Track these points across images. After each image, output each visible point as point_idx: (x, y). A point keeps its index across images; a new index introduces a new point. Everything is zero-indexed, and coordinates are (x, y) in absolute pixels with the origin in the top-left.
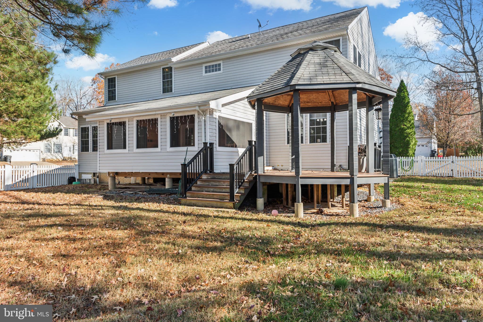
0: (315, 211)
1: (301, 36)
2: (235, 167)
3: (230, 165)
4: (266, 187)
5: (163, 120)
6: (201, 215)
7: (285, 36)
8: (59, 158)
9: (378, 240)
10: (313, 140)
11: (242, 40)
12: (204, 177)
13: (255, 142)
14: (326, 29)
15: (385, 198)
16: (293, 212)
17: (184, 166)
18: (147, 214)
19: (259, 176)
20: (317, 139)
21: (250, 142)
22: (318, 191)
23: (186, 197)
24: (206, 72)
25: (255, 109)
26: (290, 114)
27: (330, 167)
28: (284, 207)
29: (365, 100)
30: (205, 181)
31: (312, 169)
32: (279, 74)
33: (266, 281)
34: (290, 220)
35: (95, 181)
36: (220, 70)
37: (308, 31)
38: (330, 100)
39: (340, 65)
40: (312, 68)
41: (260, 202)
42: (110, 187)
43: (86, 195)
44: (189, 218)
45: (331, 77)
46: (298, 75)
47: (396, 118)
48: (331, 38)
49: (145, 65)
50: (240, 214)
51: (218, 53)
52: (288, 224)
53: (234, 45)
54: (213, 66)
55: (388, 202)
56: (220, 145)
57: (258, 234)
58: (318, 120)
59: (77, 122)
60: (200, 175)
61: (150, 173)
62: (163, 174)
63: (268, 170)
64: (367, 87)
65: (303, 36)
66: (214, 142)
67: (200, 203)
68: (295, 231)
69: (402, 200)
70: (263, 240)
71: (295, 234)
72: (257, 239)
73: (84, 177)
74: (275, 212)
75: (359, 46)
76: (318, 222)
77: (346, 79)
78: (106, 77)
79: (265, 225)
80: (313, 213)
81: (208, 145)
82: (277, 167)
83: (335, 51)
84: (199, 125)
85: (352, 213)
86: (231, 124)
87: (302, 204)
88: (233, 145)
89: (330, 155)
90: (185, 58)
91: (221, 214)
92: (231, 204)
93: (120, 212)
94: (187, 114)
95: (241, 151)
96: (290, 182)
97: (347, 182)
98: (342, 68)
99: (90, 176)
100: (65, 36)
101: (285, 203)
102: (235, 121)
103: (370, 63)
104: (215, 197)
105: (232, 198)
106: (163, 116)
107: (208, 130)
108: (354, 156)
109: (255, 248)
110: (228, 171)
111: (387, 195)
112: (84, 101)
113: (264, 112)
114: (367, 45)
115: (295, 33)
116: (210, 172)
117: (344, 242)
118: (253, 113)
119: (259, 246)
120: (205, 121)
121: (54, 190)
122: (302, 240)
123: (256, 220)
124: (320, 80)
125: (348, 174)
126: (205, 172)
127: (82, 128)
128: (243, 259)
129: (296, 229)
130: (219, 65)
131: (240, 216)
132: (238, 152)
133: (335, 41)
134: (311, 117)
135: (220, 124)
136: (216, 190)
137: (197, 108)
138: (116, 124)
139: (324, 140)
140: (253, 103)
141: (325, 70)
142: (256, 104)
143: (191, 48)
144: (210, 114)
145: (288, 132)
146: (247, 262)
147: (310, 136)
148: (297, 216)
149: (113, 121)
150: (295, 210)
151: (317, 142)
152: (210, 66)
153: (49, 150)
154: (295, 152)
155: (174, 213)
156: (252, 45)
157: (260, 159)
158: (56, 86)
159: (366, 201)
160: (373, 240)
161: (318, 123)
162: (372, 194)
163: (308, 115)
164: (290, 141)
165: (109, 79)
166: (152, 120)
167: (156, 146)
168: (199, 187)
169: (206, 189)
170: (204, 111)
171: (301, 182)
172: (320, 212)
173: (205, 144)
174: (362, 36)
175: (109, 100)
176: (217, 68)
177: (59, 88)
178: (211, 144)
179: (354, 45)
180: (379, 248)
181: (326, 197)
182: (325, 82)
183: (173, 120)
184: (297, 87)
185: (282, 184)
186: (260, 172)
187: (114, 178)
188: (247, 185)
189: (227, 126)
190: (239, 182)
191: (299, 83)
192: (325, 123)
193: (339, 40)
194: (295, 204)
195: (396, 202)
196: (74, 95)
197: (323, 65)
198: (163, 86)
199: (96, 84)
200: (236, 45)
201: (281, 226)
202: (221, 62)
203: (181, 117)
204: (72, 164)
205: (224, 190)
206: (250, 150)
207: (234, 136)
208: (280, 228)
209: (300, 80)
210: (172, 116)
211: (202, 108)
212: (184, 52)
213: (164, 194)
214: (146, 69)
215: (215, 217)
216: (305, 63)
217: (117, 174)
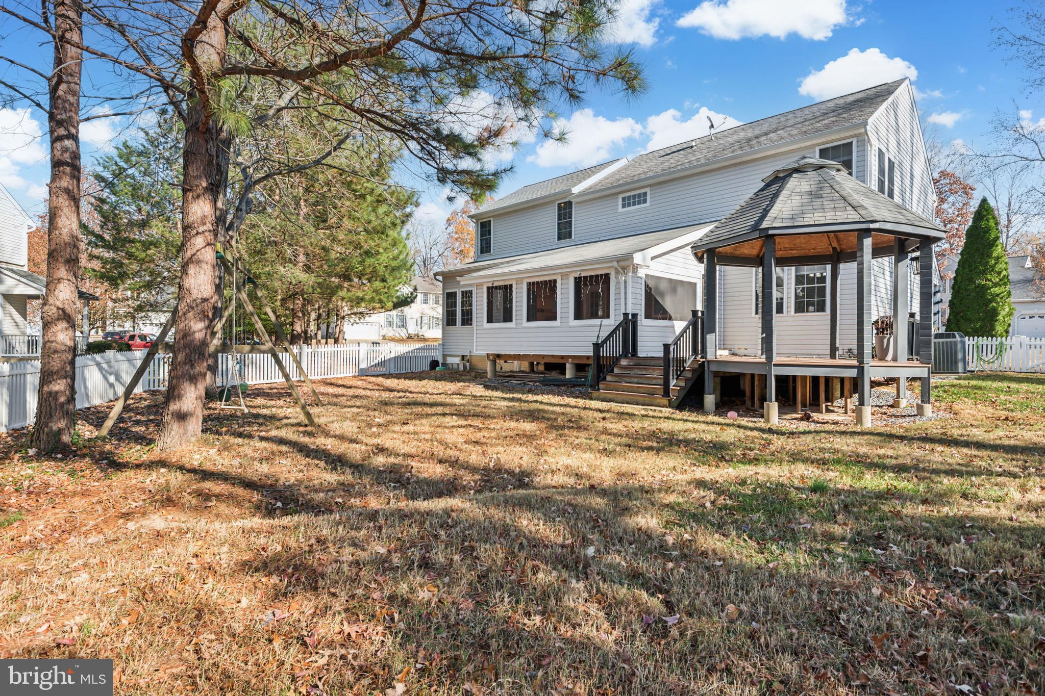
0: (799, 416)
1: (781, 142)
2: (671, 349)
3: (664, 345)
4: (718, 380)
5: (564, 282)
6: (622, 413)
7: (754, 142)
8: (403, 335)
9: (890, 452)
10: (800, 308)
11: (682, 152)
12: (624, 362)
13: (702, 312)
14: (827, 127)
15: (922, 401)
16: (762, 416)
17: (597, 346)
18: (551, 408)
19: (709, 362)
20: (808, 306)
21: (695, 313)
22: (804, 387)
23: (599, 389)
24: (624, 206)
25: (703, 262)
26: (760, 269)
27: (828, 352)
28: (747, 409)
29: (893, 243)
30: (625, 368)
31: (796, 355)
32: (743, 211)
33: (720, 480)
34: (758, 425)
35: (465, 367)
36: (645, 201)
37: (795, 132)
38: (831, 244)
39: (844, 193)
40: (796, 201)
41: (710, 400)
42: (489, 375)
43: (461, 384)
44: (607, 415)
45: (828, 214)
46: (773, 213)
47: (970, 266)
48: (837, 140)
49: (533, 200)
50: (679, 415)
51: (643, 177)
52: (752, 429)
53: (668, 161)
54: (634, 196)
55: (928, 408)
56: (646, 318)
57: (708, 437)
58: (812, 275)
59: (441, 284)
60: (617, 359)
61: (543, 357)
62: (562, 357)
63: (723, 354)
64: (888, 226)
65: (786, 140)
66: (639, 312)
67: (620, 398)
68: (763, 439)
69: (956, 407)
70: (715, 445)
71: (763, 442)
72: (706, 443)
73: (450, 360)
74: (732, 414)
75: (891, 148)
76: (801, 429)
77: (852, 216)
78: (477, 220)
79: (718, 428)
80: (796, 419)
81: (630, 317)
82: (736, 351)
83: (838, 170)
84: (618, 288)
85: (859, 420)
86: (663, 286)
87: (776, 404)
88: (666, 316)
89: (829, 332)
90: (591, 187)
91: (651, 413)
92: (665, 401)
93: (517, 404)
94: (599, 272)
95: (679, 326)
96: (756, 372)
97: (853, 373)
98: (848, 198)
99: (457, 360)
100: (453, 182)
101: (748, 403)
102: (670, 280)
103: (915, 174)
104: (640, 390)
105: (666, 393)
106: (564, 276)
107: (629, 295)
108: (865, 333)
109: (704, 451)
110: (661, 355)
111: (925, 397)
112: (435, 254)
113: (718, 267)
114: (909, 143)
115: (772, 135)
116: (633, 356)
117: (837, 451)
118: (701, 268)
119: (710, 450)
120: (625, 282)
121: (419, 376)
122: (773, 448)
123: (704, 422)
124: (808, 219)
125: (855, 362)
126: (625, 355)
127: (448, 294)
128: (689, 462)
129: (765, 436)
130: (645, 194)
131: (679, 417)
132: (673, 327)
133: (844, 145)
134: (796, 271)
135: (647, 286)
136: (641, 381)
137: (615, 264)
138: (499, 288)
139: (821, 308)
140: (700, 255)
141: (817, 203)
142: (705, 256)
143: (599, 171)
144: (633, 272)
145: (757, 295)
146: (695, 465)
147: (796, 302)
148: (768, 421)
149: (496, 284)
150: (765, 414)
151: (807, 311)
152: (629, 197)
153: (391, 324)
154: (767, 328)
155: (585, 408)
156: (698, 160)
157: (710, 338)
158: (408, 235)
159: (892, 406)
160: (881, 452)
161: (811, 280)
162: (901, 395)
163: (793, 268)
164: (760, 311)
165: (482, 223)
166: (550, 281)
167: (555, 318)
168: (617, 375)
169: (628, 380)
170: (624, 268)
171: (775, 371)
172: (807, 418)
173: (626, 315)
174: (897, 130)
175: (482, 253)
176: (641, 199)
177: (410, 236)
178: (635, 316)
179: (879, 149)
180: (889, 460)
181: (818, 399)
182: (817, 223)
183: (578, 281)
184: (770, 232)
185: (744, 375)
186: (710, 357)
187: (494, 362)
188: (689, 375)
189: (657, 288)
190: (677, 370)
191: (774, 225)
192: (822, 279)
193: (851, 143)
194: (765, 404)
195: (945, 410)
196: (422, 243)
197: (815, 195)
198: (559, 229)
199: (452, 227)
200: (672, 161)
201: (742, 430)
202: (648, 190)
203: (591, 277)
204: (436, 344)
205: (654, 382)
206: (694, 324)
207: (668, 303)
208: (742, 434)
209: (776, 221)
210: (577, 275)
211: (622, 263)
212: (589, 176)
213: (564, 385)
214: (534, 207)
215: (643, 416)
216: (785, 193)
217: (499, 356)
